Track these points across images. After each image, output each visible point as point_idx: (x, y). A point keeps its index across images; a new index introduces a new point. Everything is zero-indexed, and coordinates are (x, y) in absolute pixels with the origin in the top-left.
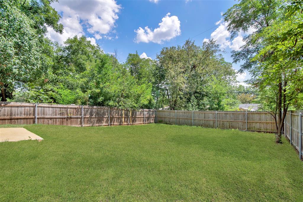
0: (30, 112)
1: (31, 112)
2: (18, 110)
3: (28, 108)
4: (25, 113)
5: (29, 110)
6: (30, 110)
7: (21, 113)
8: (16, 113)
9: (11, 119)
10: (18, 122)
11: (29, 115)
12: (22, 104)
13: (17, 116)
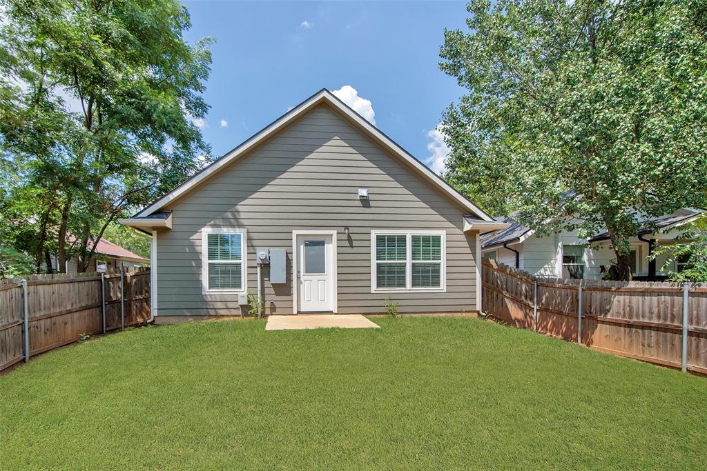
0: (672, 310)
1: (675, 309)
2: (643, 302)
3: (668, 298)
4: (659, 312)
5: (669, 306)
6: (673, 306)
7: (651, 313)
8: (640, 312)
9: (630, 326)
10: (643, 334)
11: (669, 319)
12: (653, 287)
13: (641, 320)
